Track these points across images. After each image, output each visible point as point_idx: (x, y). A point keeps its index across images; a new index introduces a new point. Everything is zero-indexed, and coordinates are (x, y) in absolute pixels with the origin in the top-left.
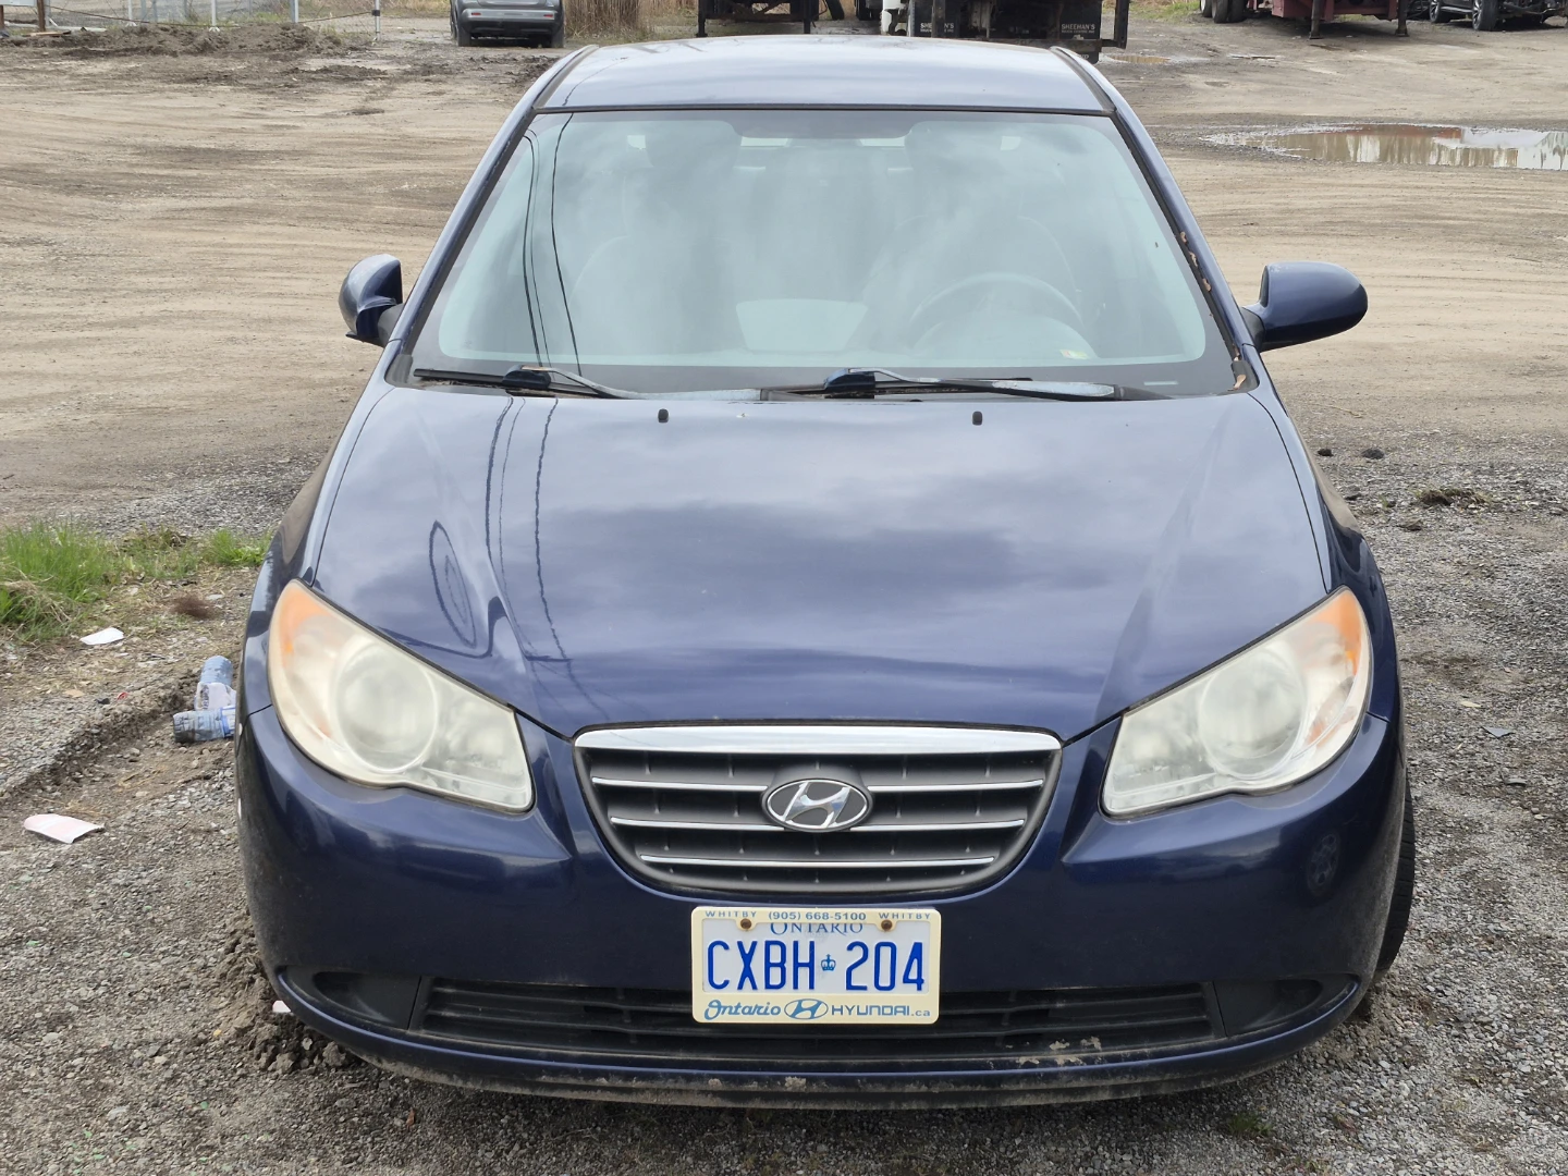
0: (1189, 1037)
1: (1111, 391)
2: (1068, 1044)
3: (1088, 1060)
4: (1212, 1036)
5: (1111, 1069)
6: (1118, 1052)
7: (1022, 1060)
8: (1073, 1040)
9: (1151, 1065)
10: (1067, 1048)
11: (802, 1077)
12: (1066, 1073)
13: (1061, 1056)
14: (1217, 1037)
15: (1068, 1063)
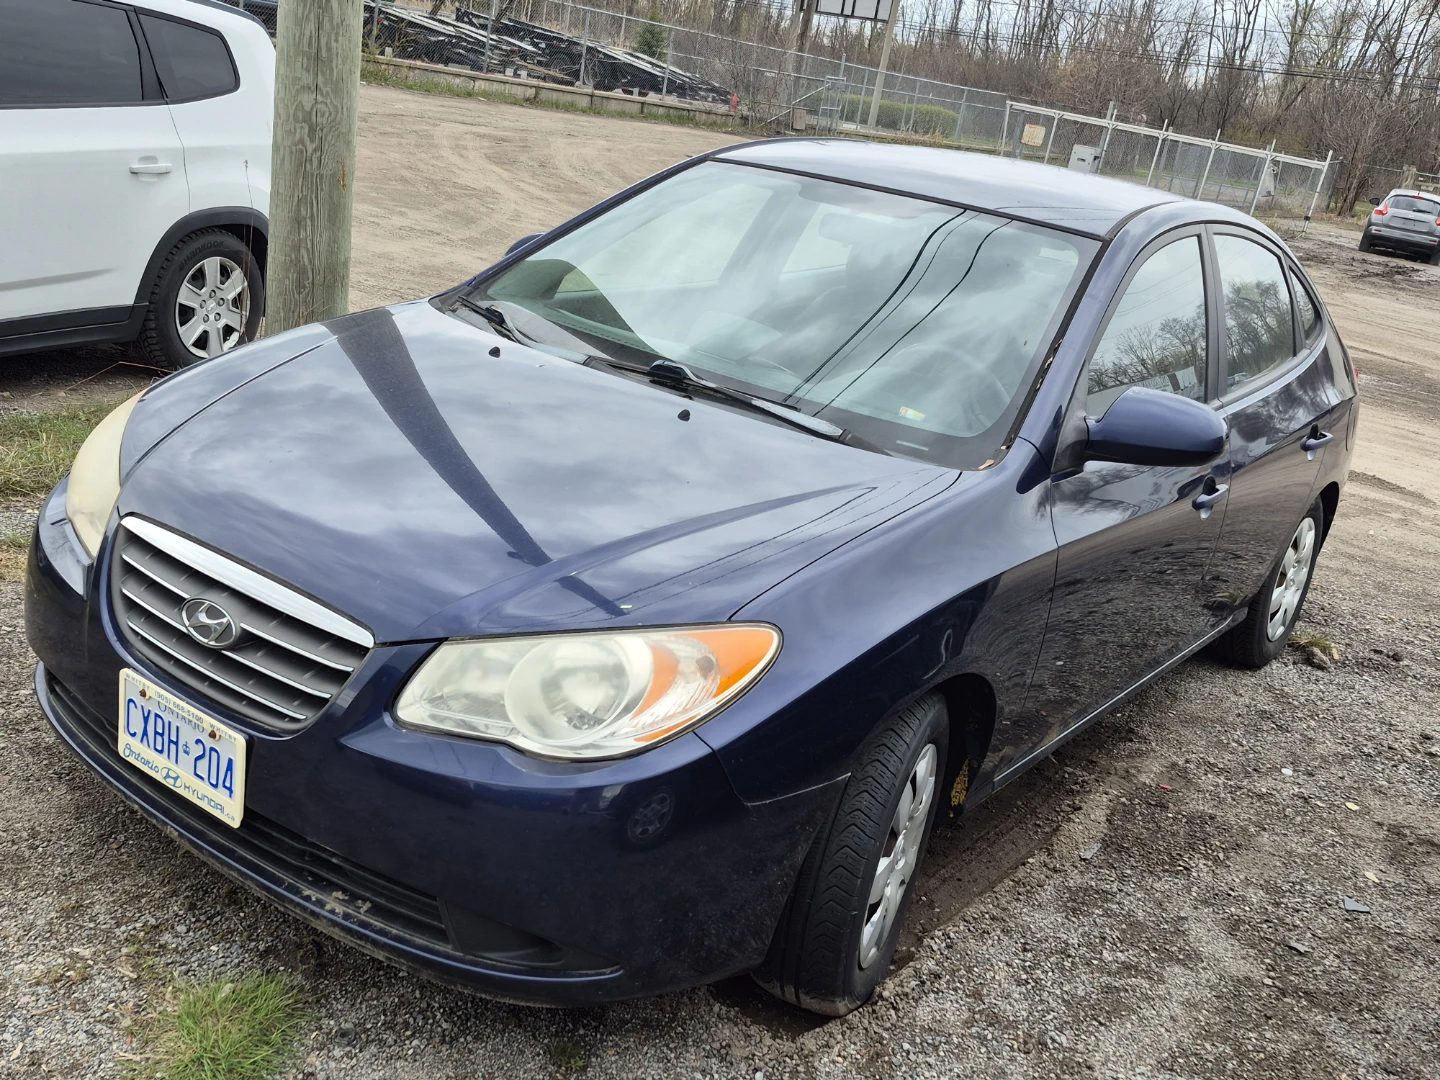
0: (434, 938)
1: (837, 432)
2: (346, 898)
3: (346, 916)
4: (450, 947)
5: (357, 932)
6: (372, 921)
7: (307, 892)
8: (353, 898)
9: (385, 943)
10: (343, 900)
11: (177, 830)
12: (325, 917)
13: (335, 904)
14: (455, 949)
15: (332, 912)
